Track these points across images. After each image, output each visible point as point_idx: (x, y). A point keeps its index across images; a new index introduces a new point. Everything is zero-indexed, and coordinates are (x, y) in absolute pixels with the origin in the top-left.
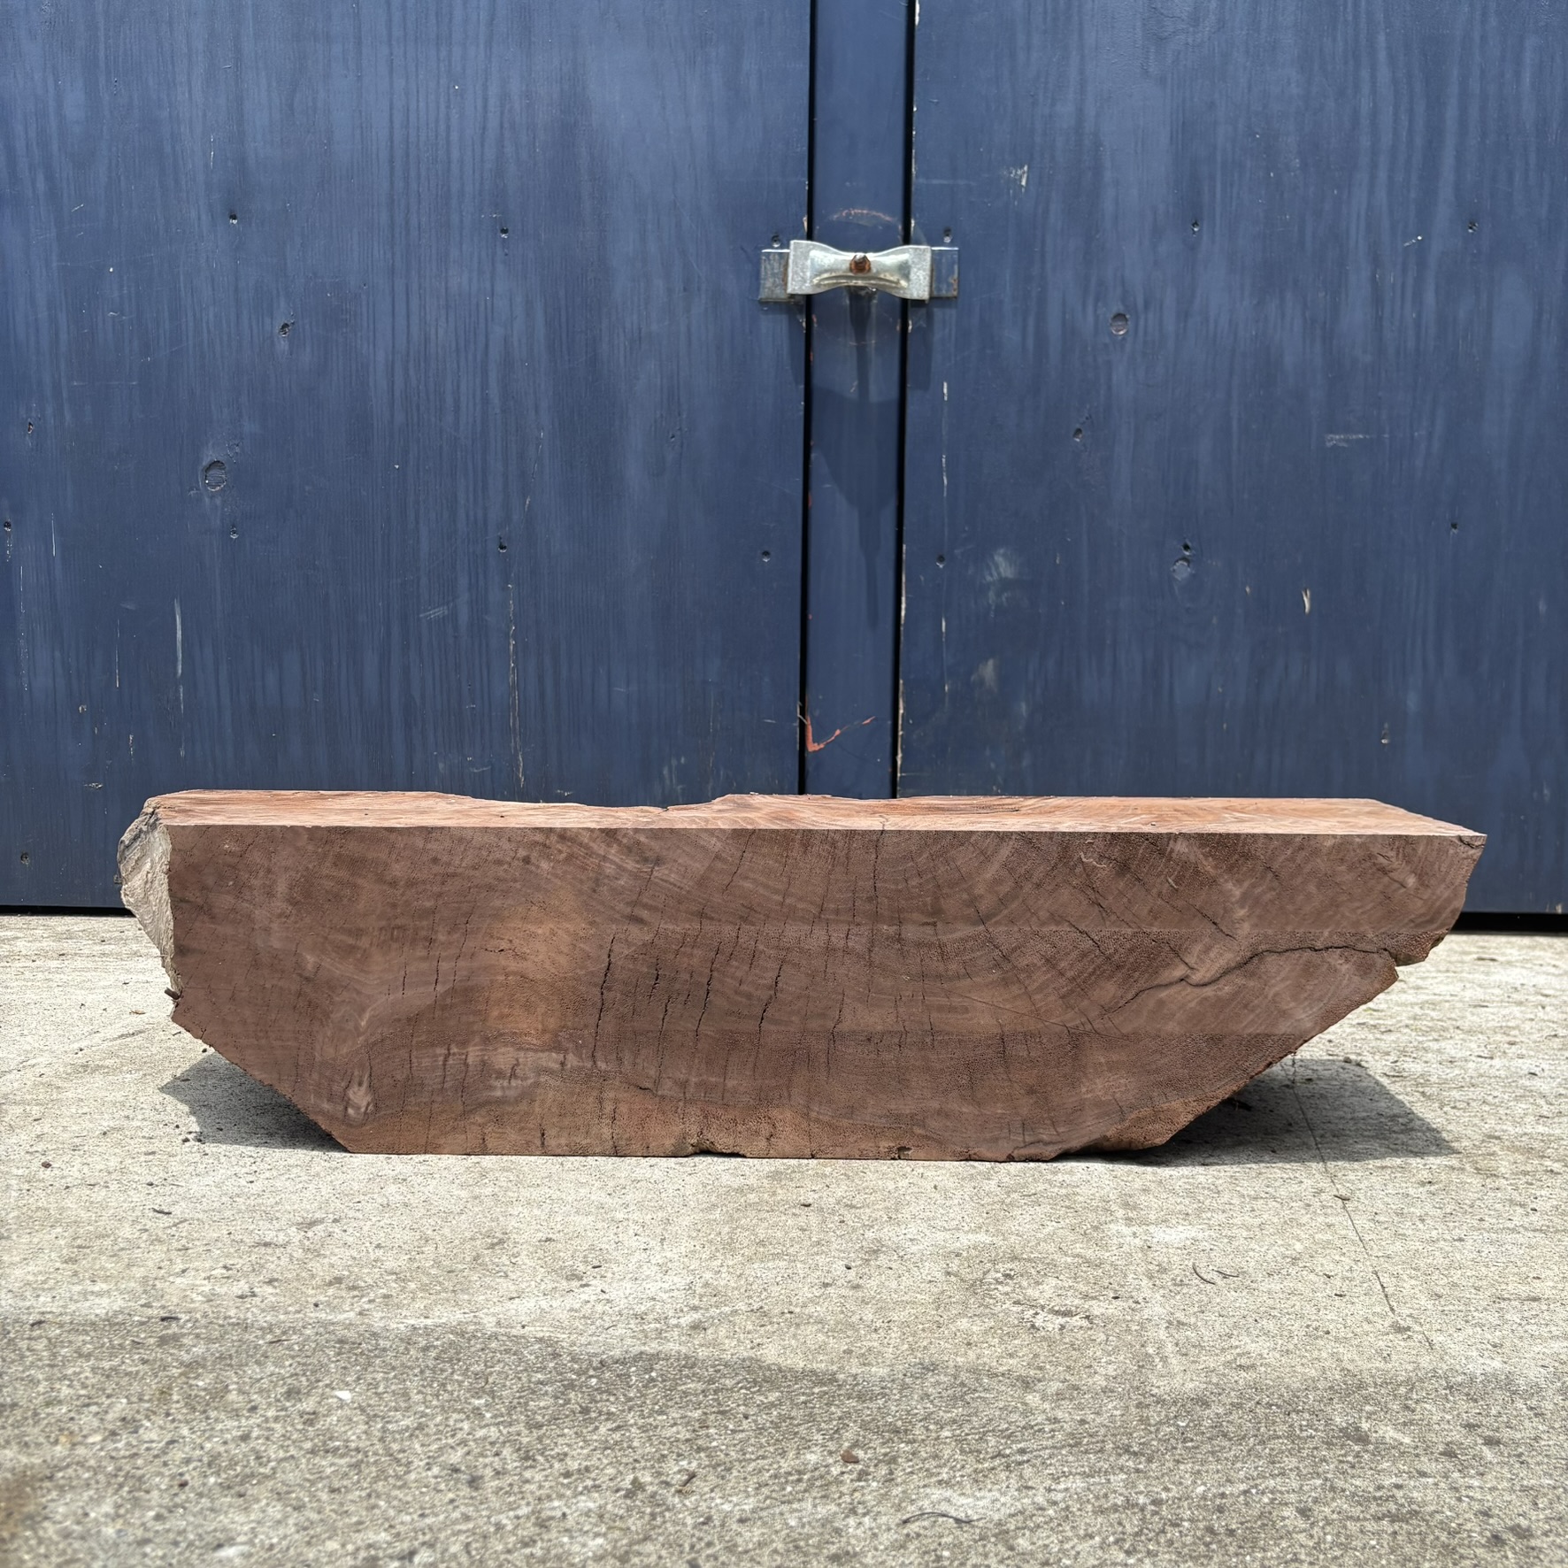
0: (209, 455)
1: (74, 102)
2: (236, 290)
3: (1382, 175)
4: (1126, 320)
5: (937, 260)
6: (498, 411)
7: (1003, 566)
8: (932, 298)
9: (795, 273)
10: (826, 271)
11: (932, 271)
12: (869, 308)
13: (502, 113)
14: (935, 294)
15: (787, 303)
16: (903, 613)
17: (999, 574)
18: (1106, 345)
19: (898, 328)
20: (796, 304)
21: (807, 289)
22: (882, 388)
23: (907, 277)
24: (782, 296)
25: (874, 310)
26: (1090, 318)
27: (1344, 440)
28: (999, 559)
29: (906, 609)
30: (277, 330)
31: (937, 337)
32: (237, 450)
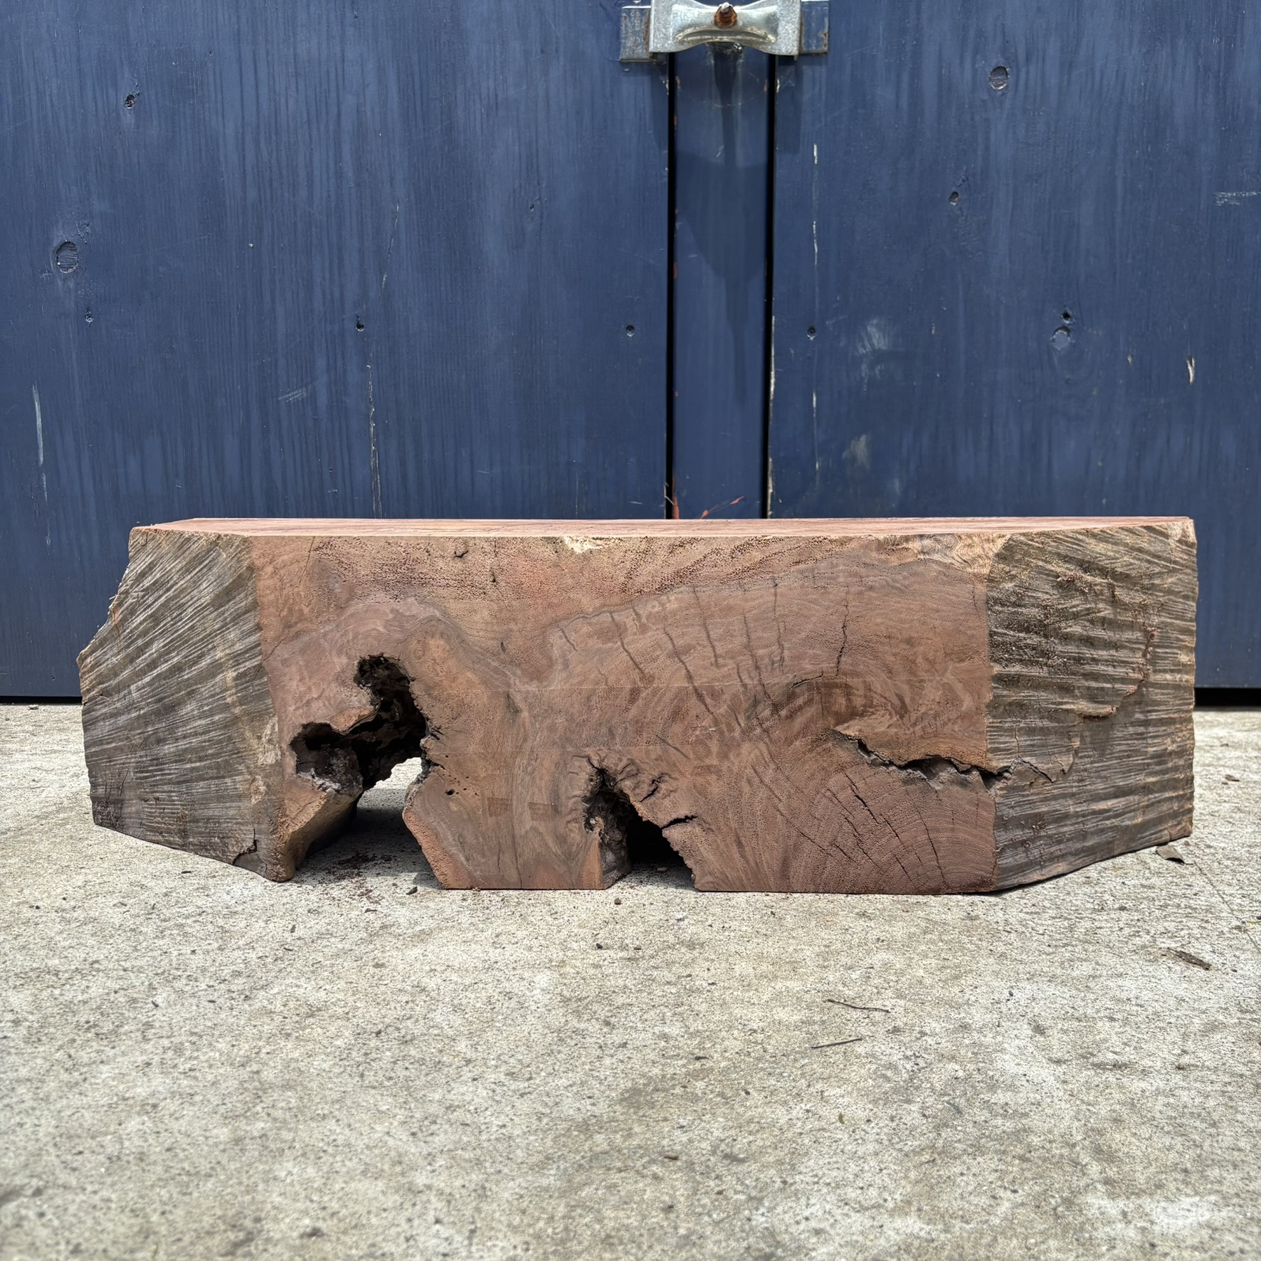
0: (59, 236)
2: (79, 61)
4: (1007, 74)
5: (806, 12)
6: (352, 184)
7: (877, 337)
8: (801, 54)
9: (657, 29)
10: (689, 26)
11: (801, 24)
12: (735, 67)
14: (805, 49)
15: (649, 64)
16: (772, 389)
17: (872, 345)
18: (984, 101)
19: (765, 89)
20: (659, 64)
21: (669, 46)
22: (749, 153)
23: (775, 31)
24: (645, 56)
25: (739, 70)
26: (968, 73)
27: (1236, 198)
28: (871, 330)
29: (775, 384)
30: (122, 100)
31: (806, 97)
32: (88, 229)
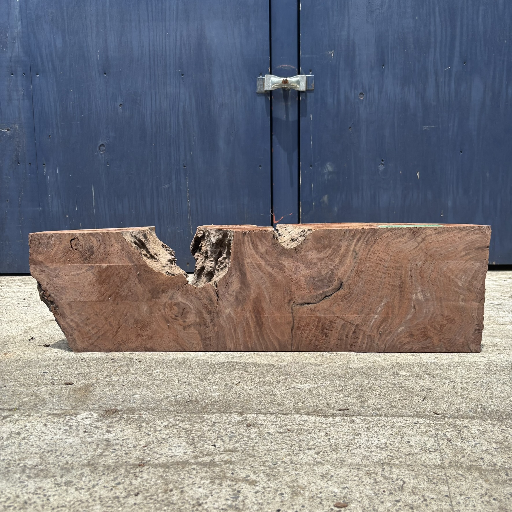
0: (100, 142)
1: (59, 42)
2: (107, 95)
3: (438, 49)
4: (364, 95)
5: (308, 79)
6: (182, 127)
7: (329, 167)
8: (306, 90)
9: (267, 84)
10: (275, 83)
11: (306, 82)
12: (288, 93)
13: (181, 41)
14: (307, 89)
15: (265, 93)
16: (300, 182)
17: (328, 170)
18: (358, 102)
19: (297, 99)
20: (267, 93)
21: (270, 89)
22: (293, 116)
23: (299, 84)
24: (263, 91)
25: (290, 94)
26: (353, 94)
27: (428, 128)
28: (328, 166)
30: (118, 106)
31: (308, 101)
32: (108, 141)
